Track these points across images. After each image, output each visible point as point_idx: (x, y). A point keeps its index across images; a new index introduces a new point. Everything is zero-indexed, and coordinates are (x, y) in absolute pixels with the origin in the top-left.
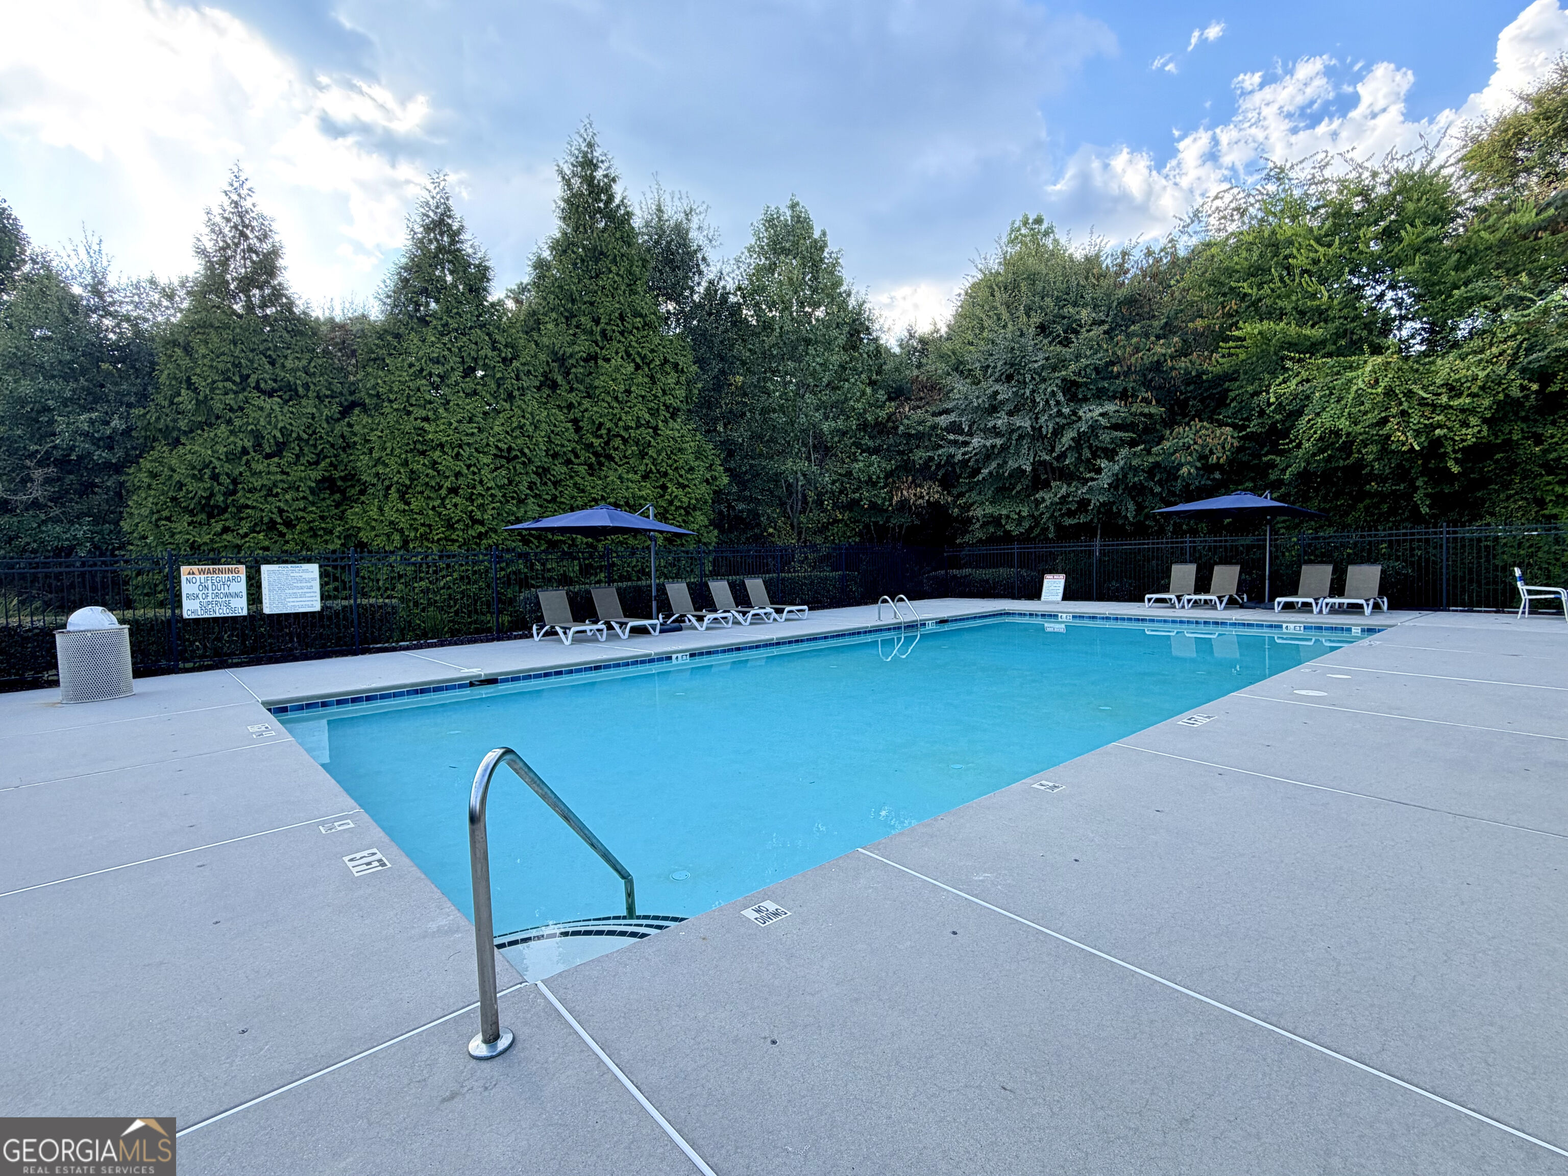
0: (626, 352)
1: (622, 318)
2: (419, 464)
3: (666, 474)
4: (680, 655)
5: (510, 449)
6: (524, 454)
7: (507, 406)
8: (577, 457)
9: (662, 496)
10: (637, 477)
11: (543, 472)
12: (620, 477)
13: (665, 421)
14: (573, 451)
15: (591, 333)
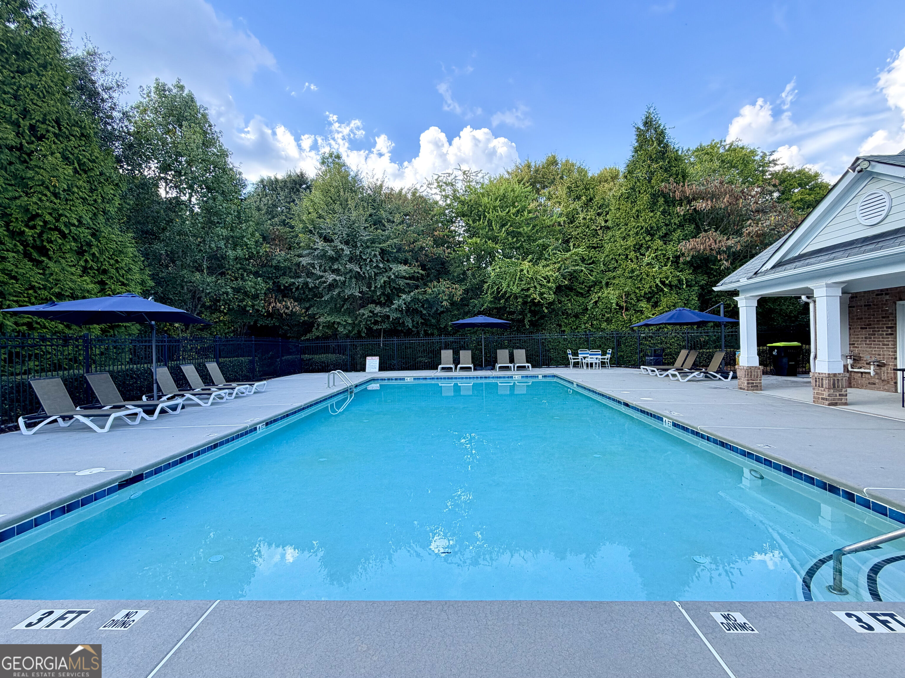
4: (260, 425)
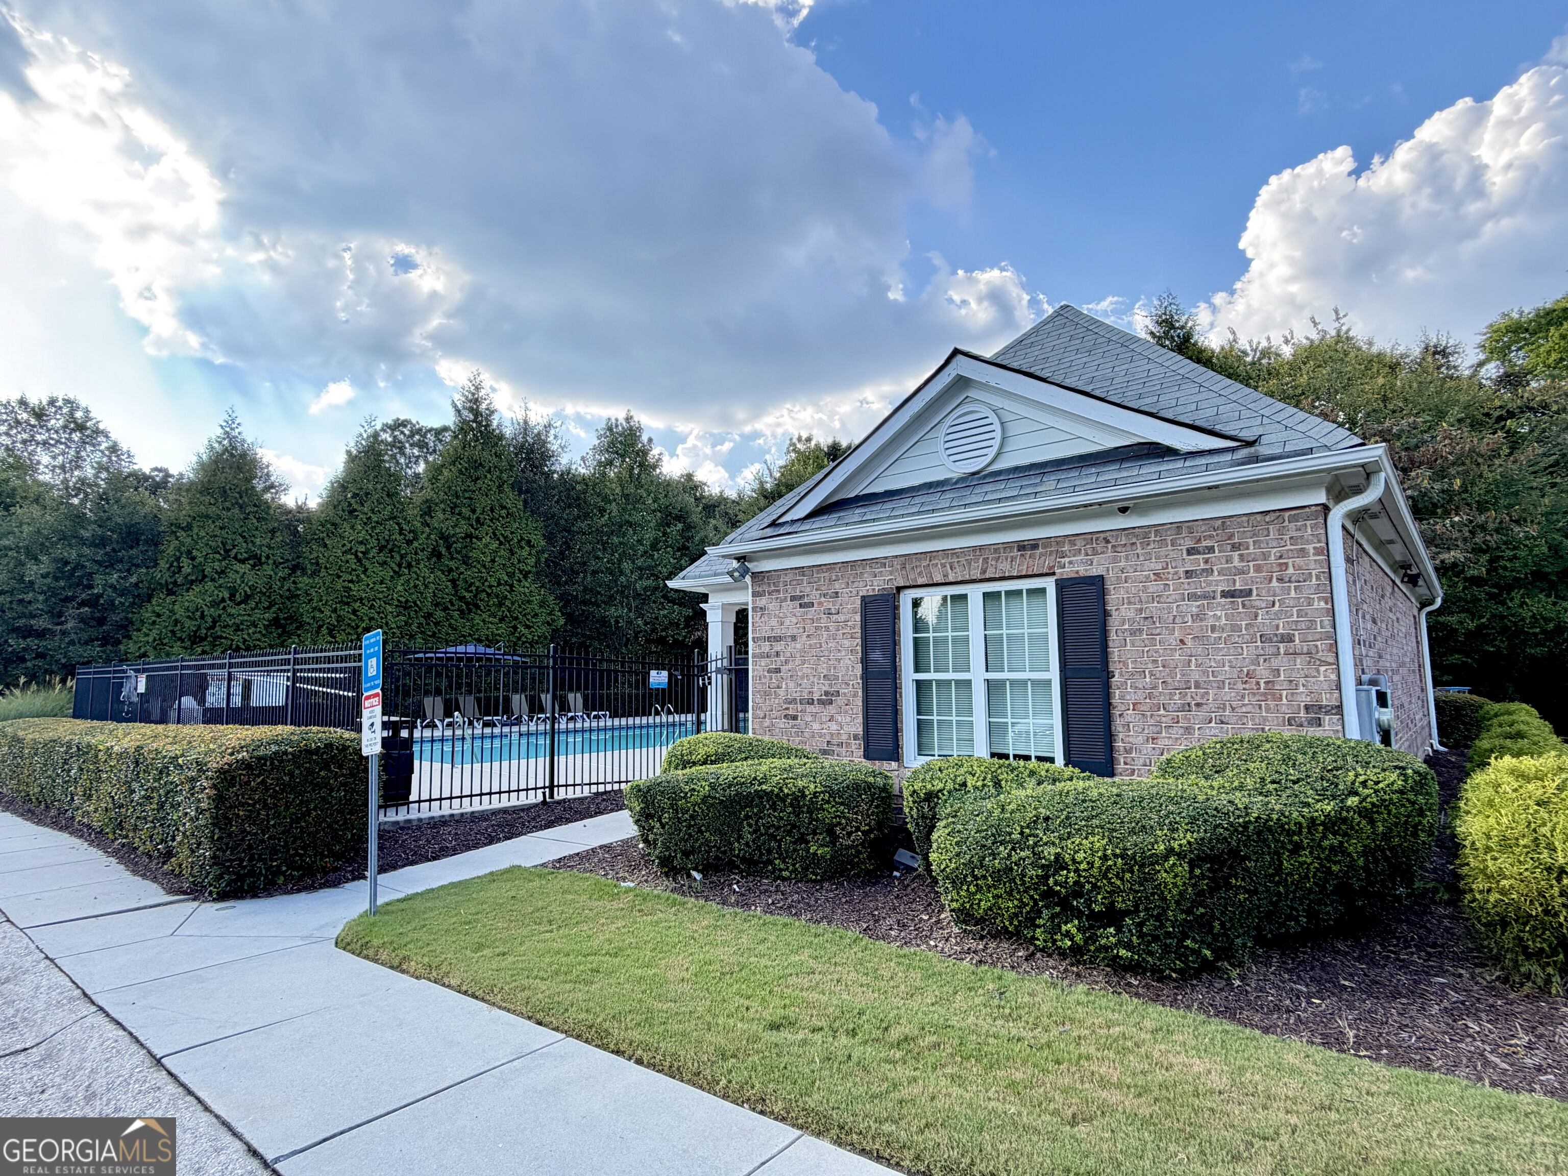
0: (494, 534)
1: (492, 510)
2: (345, 611)
3: (516, 618)
5: (407, 601)
6: (416, 605)
7: (406, 571)
8: (453, 605)
9: (513, 634)
10: (496, 620)
11: (428, 616)
12: (484, 621)
13: (520, 581)
14: (451, 602)
15: (469, 519)
